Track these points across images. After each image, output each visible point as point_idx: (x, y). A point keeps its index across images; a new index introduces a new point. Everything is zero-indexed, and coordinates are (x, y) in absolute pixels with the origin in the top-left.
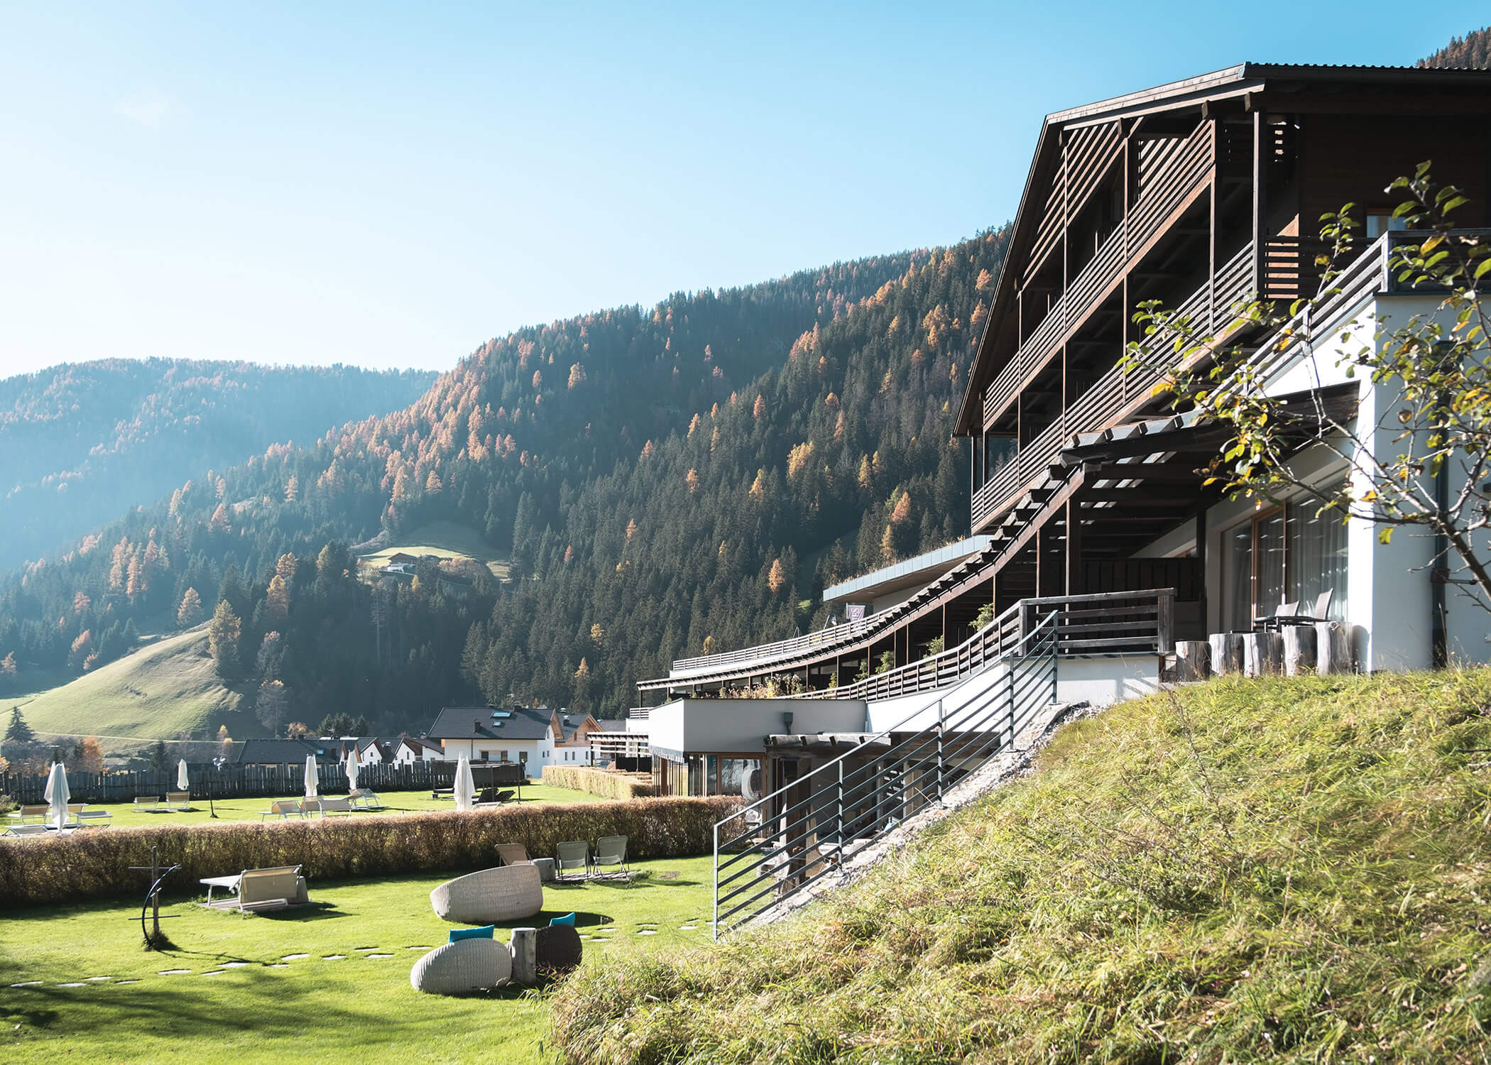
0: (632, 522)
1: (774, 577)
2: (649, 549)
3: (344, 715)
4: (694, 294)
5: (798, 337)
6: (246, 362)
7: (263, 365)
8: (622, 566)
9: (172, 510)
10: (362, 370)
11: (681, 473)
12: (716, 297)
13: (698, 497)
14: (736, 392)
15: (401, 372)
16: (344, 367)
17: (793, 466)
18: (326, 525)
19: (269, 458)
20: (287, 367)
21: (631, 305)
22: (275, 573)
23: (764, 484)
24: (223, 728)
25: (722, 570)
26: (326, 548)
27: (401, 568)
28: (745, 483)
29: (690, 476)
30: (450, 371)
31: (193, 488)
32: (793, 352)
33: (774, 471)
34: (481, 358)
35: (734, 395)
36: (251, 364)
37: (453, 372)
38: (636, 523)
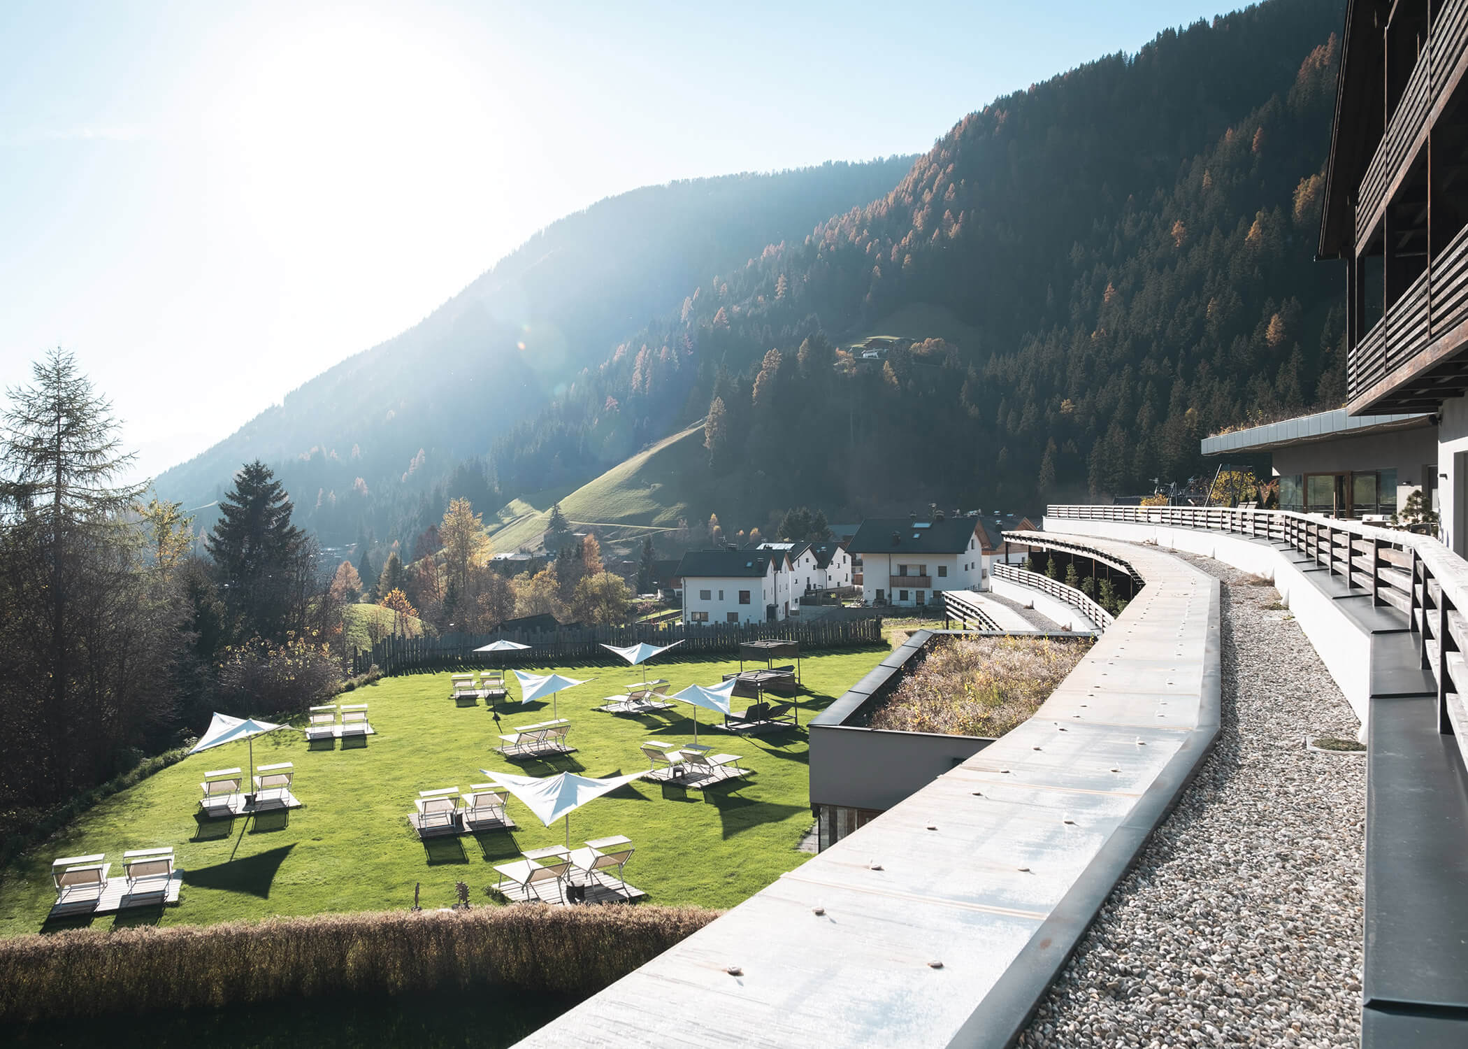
0: (1110, 286)
1: (1272, 331)
2: (1128, 314)
3: (804, 509)
4: (1186, 28)
5: (1309, 53)
6: (749, 172)
7: (763, 173)
8: (1097, 334)
9: (683, 316)
10: (850, 164)
11: (1167, 226)
12: (1211, 25)
13: (1185, 249)
14: (1232, 128)
15: (885, 160)
16: (833, 163)
17: (1299, 204)
18: (809, 317)
19: (764, 258)
20: (784, 172)
21: (1114, 53)
22: (761, 368)
23: (1264, 227)
24: (713, 516)
25: (1211, 329)
26: (806, 341)
27: (875, 354)
28: (1240, 229)
29: (1176, 228)
30: (927, 154)
31: (700, 295)
32: (1301, 72)
33: (1276, 212)
34: (957, 135)
35: (1229, 132)
36: (753, 173)
37: (929, 153)
38: (1115, 287)
